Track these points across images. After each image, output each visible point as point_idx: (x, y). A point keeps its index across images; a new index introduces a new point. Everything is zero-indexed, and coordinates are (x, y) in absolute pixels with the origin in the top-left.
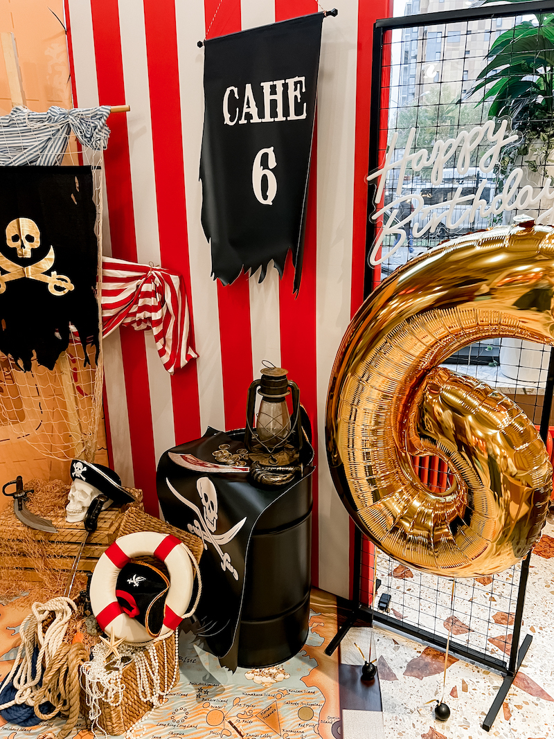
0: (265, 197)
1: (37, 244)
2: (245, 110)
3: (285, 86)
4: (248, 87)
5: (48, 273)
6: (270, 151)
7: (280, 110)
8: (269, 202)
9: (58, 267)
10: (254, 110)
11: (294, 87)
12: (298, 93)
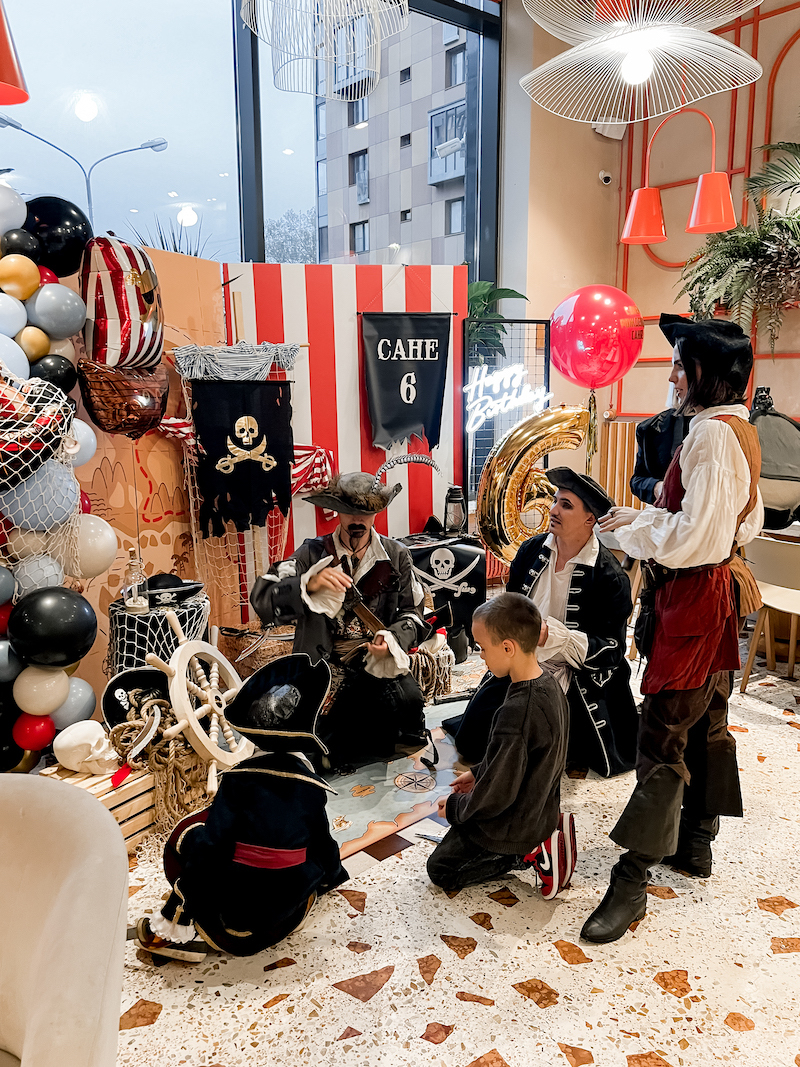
0: (408, 399)
1: (256, 434)
2: (396, 352)
3: (424, 344)
4: (399, 342)
5: (262, 455)
6: (412, 374)
7: (419, 354)
8: (411, 402)
9: (268, 450)
10: (402, 353)
11: (430, 344)
12: (433, 347)
